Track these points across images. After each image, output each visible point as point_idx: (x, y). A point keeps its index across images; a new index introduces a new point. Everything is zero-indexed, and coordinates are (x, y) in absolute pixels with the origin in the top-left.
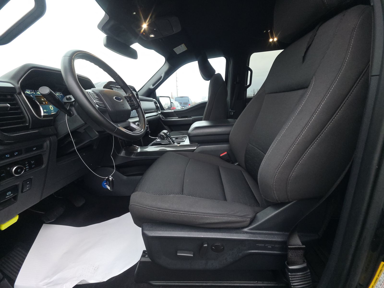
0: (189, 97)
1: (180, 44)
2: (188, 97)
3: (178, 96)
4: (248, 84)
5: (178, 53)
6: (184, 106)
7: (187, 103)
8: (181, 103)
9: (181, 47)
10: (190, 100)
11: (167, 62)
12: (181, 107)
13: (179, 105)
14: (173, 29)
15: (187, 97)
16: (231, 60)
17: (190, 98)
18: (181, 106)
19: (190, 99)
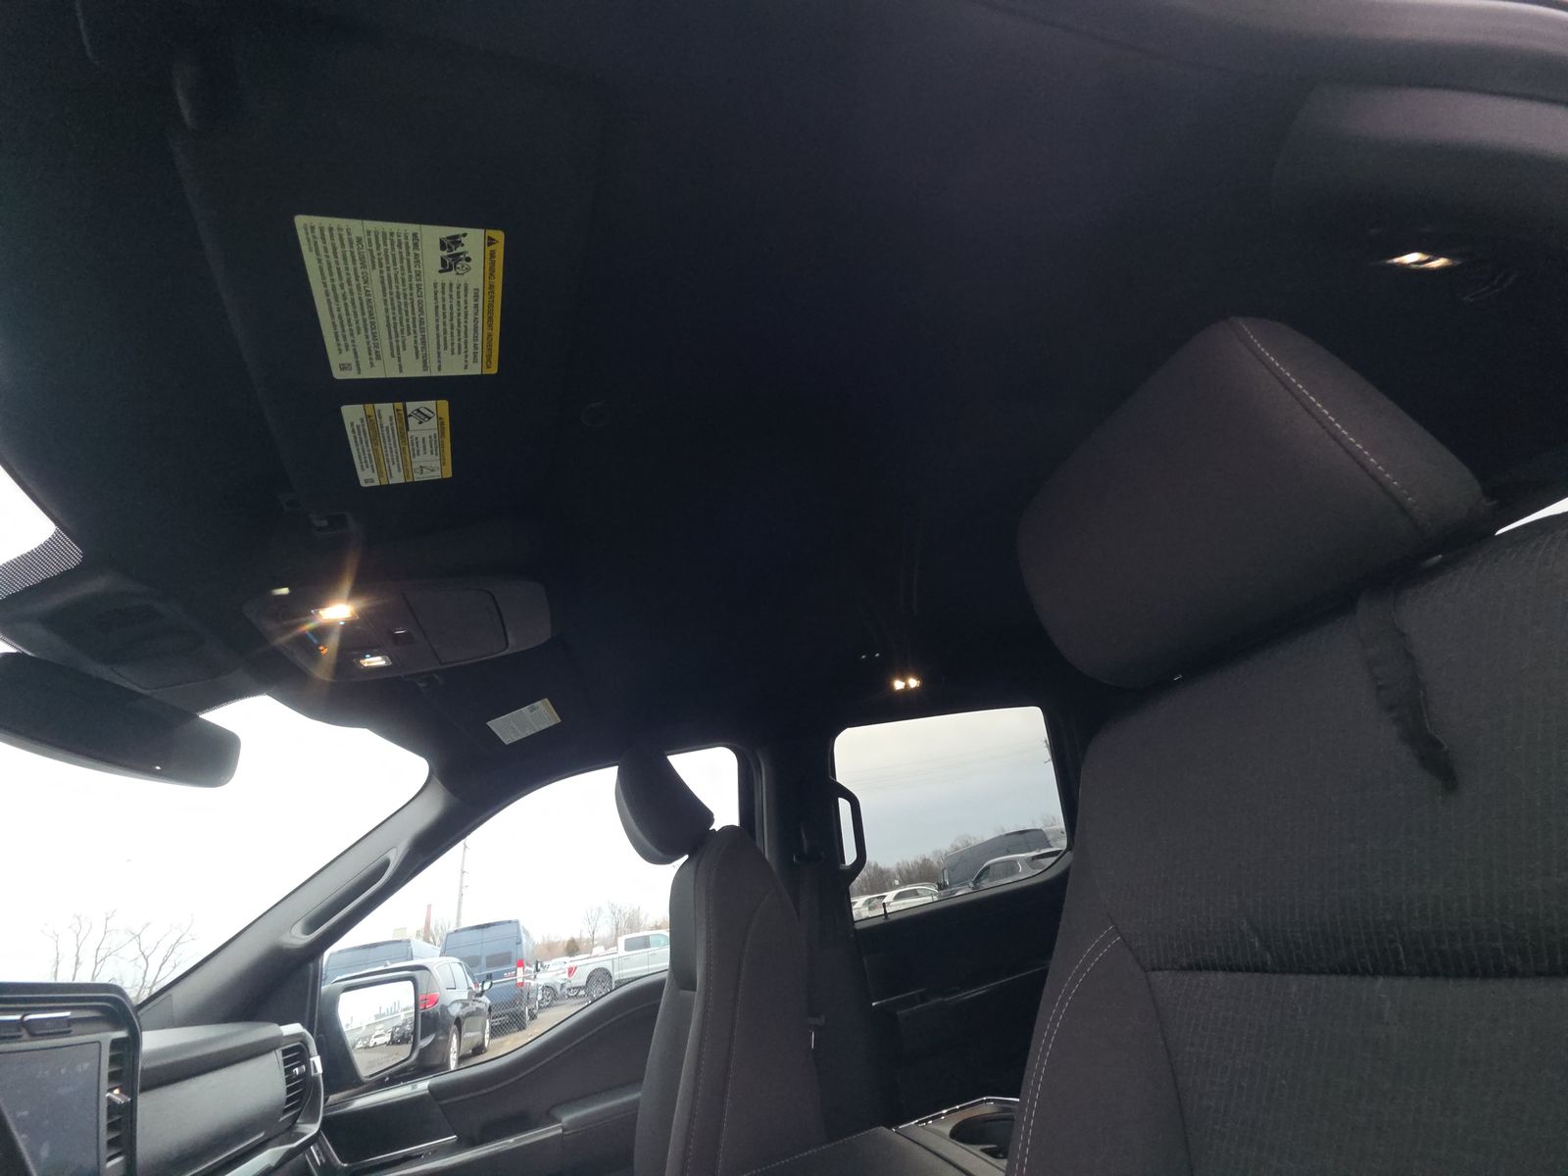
0: (521, 924)
1: (529, 700)
2: (517, 922)
3: (464, 925)
4: (850, 856)
5: (508, 739)
6: (489, 977)
7: (510, 953)
8: (471, 963)
9: (531, 711)
10: (524, 941)
11: (435, 779)
12: (472, 985)
13: (459, 971)
14: (509, 633)
15: (510, 922)
16: (761, 760)
17: (527, 929)
18: (473, 978)
19: (527, 933)
